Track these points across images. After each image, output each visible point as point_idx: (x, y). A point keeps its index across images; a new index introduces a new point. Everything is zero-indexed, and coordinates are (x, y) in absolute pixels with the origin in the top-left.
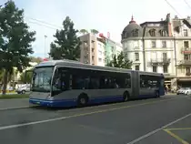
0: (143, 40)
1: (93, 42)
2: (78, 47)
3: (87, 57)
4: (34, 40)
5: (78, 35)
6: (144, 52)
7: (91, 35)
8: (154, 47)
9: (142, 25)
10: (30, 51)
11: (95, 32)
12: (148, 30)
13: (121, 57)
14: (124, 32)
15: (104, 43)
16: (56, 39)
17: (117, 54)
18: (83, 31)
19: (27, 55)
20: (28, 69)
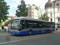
0: (54, 8)
1: (33, 9)
2: (27, 11)
3: (31, 16)
4: (9, 9)
5: (27, 7)
6: (54, 13)
7: (32, 6)
8: (59, 11)
9: (53, 2)
10: (8, 13)
11: (34, 5)
12: (56, 4)
13: (44, 15)
14: (46, 5)
15: (38, 10)
16: (18, 8)
17: (43, 14)
19: (6, 15)
20: (7, 20)
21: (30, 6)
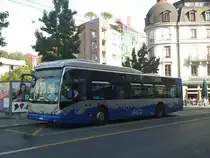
0: (177, 27)
1: (104, 30)
6: (178, 45)
8: (195, 37)
9: (176, 5)
14: (149, 15)
15: (121, 32)
18: (90, 14)
21: (93, 18)
